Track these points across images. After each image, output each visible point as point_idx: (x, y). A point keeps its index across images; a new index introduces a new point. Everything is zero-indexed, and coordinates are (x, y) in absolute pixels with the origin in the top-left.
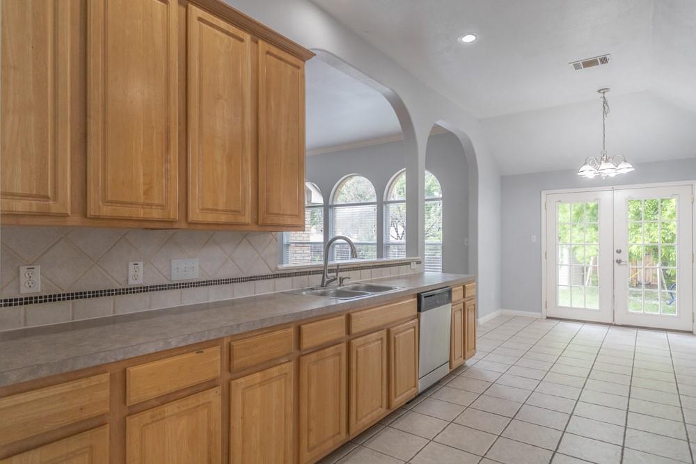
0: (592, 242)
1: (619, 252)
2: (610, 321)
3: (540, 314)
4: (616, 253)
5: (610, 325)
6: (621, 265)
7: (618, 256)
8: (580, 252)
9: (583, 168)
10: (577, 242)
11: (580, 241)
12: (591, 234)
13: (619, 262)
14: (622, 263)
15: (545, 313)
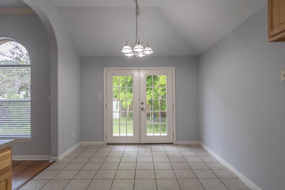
0: (129, 98)
1: (142, 103)
2: (138, 142)
3: (103, 142)
4: (141, 104)
5: (138, 144)
6: (144, 111)
7: (142, 106)
8: (124, 103)
9: (125, 47)
10: (123, 98)
11: (124, 98)
12: (129, 94)
13: (142, 109)
14: (144, 110)
15: (106, 141)
